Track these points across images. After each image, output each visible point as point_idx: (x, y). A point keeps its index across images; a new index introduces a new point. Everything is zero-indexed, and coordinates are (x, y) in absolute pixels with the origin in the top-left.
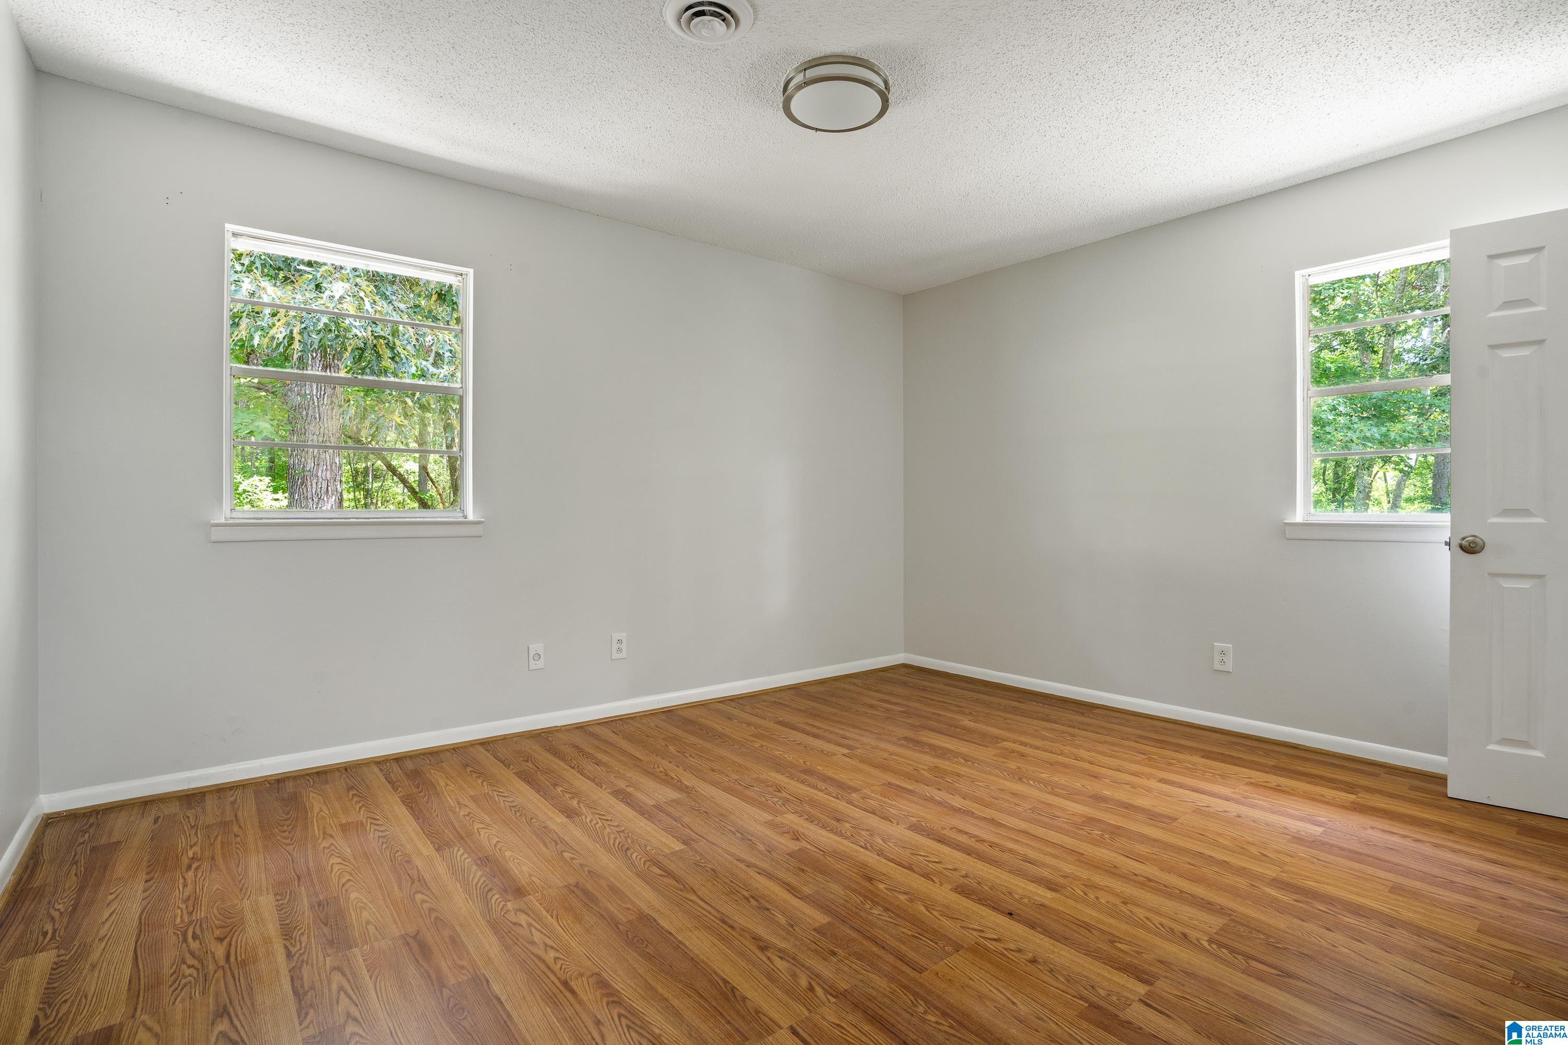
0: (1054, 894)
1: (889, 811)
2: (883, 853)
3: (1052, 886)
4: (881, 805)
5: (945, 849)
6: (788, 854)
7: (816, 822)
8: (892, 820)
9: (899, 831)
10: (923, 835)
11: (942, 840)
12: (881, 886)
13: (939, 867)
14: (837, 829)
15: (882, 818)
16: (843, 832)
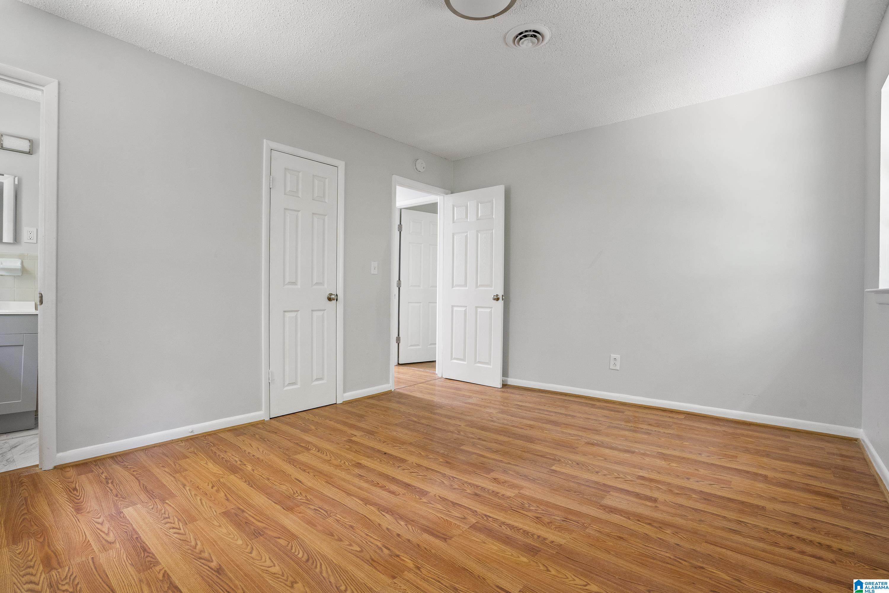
0: (360, 462)
1: (443, 507)
2: (443, 475)
3: (359, 465)
4: (449, 511)
5: (407, 480)
6: (494, 470)
7: (491, 491)
8: (439, 499)
9: (434, 490)
10: (419, 488)
11: (407, 486)
12: (441, 460)
13: (412, 471)
14: (474, 488)
15: (446, 499)
16: (469, 486)
